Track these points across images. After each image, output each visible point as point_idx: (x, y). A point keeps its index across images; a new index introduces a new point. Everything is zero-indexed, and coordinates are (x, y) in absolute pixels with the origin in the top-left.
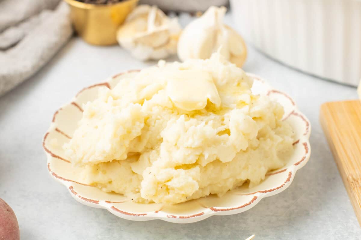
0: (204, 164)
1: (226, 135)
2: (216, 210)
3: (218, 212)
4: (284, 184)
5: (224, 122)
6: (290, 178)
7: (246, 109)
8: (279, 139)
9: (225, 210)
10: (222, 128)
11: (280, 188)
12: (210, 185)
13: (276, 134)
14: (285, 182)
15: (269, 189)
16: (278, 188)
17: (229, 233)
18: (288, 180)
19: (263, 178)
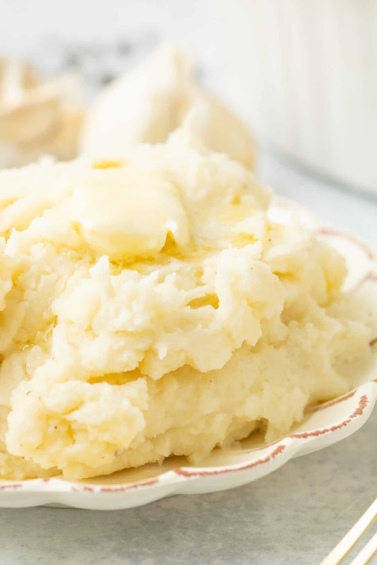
0: (157, 373)
1: (208, 308)
2: (187, 475)
3: (193, 478)
4: (350, 421)
5: (204, 278)
6: (363, 407)
7: (255, 248)
8: (337, 327)
9: (210, 474)
10: (199, 292)
11: (338, 429)
12: (171, 430)
13: (327, 314)
14: (351, 417)
15: (313, 431)
16: (334, 429)
17: (220, 545)
18: (359, 412)
19: (299, 416)
